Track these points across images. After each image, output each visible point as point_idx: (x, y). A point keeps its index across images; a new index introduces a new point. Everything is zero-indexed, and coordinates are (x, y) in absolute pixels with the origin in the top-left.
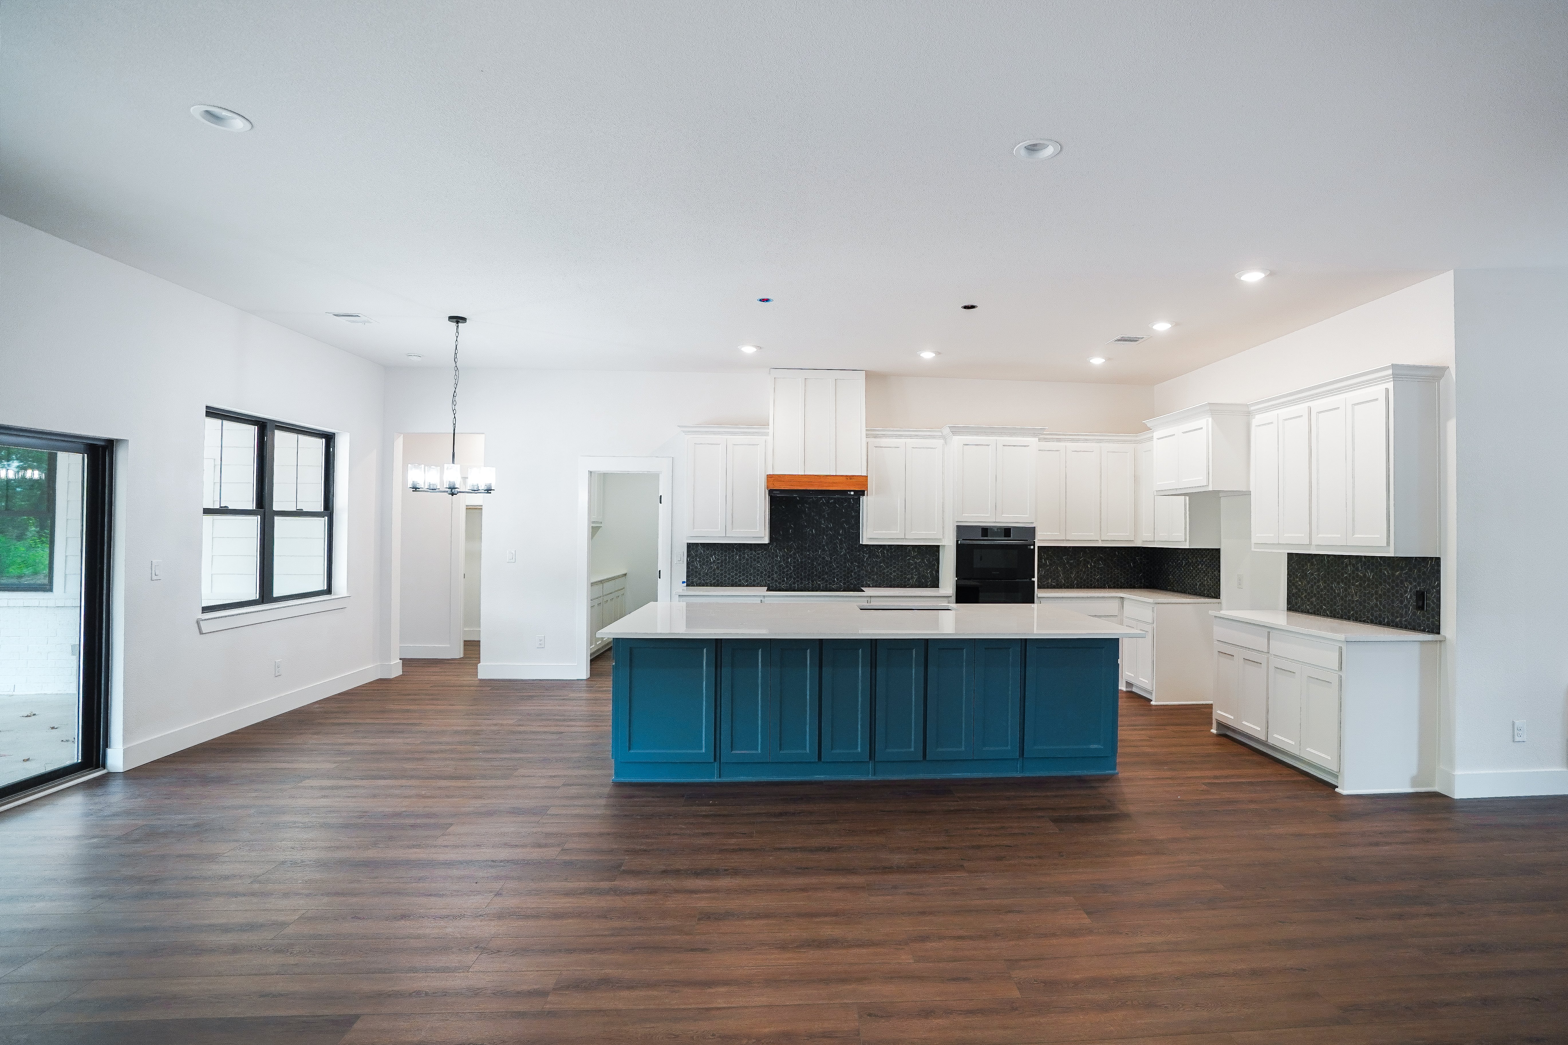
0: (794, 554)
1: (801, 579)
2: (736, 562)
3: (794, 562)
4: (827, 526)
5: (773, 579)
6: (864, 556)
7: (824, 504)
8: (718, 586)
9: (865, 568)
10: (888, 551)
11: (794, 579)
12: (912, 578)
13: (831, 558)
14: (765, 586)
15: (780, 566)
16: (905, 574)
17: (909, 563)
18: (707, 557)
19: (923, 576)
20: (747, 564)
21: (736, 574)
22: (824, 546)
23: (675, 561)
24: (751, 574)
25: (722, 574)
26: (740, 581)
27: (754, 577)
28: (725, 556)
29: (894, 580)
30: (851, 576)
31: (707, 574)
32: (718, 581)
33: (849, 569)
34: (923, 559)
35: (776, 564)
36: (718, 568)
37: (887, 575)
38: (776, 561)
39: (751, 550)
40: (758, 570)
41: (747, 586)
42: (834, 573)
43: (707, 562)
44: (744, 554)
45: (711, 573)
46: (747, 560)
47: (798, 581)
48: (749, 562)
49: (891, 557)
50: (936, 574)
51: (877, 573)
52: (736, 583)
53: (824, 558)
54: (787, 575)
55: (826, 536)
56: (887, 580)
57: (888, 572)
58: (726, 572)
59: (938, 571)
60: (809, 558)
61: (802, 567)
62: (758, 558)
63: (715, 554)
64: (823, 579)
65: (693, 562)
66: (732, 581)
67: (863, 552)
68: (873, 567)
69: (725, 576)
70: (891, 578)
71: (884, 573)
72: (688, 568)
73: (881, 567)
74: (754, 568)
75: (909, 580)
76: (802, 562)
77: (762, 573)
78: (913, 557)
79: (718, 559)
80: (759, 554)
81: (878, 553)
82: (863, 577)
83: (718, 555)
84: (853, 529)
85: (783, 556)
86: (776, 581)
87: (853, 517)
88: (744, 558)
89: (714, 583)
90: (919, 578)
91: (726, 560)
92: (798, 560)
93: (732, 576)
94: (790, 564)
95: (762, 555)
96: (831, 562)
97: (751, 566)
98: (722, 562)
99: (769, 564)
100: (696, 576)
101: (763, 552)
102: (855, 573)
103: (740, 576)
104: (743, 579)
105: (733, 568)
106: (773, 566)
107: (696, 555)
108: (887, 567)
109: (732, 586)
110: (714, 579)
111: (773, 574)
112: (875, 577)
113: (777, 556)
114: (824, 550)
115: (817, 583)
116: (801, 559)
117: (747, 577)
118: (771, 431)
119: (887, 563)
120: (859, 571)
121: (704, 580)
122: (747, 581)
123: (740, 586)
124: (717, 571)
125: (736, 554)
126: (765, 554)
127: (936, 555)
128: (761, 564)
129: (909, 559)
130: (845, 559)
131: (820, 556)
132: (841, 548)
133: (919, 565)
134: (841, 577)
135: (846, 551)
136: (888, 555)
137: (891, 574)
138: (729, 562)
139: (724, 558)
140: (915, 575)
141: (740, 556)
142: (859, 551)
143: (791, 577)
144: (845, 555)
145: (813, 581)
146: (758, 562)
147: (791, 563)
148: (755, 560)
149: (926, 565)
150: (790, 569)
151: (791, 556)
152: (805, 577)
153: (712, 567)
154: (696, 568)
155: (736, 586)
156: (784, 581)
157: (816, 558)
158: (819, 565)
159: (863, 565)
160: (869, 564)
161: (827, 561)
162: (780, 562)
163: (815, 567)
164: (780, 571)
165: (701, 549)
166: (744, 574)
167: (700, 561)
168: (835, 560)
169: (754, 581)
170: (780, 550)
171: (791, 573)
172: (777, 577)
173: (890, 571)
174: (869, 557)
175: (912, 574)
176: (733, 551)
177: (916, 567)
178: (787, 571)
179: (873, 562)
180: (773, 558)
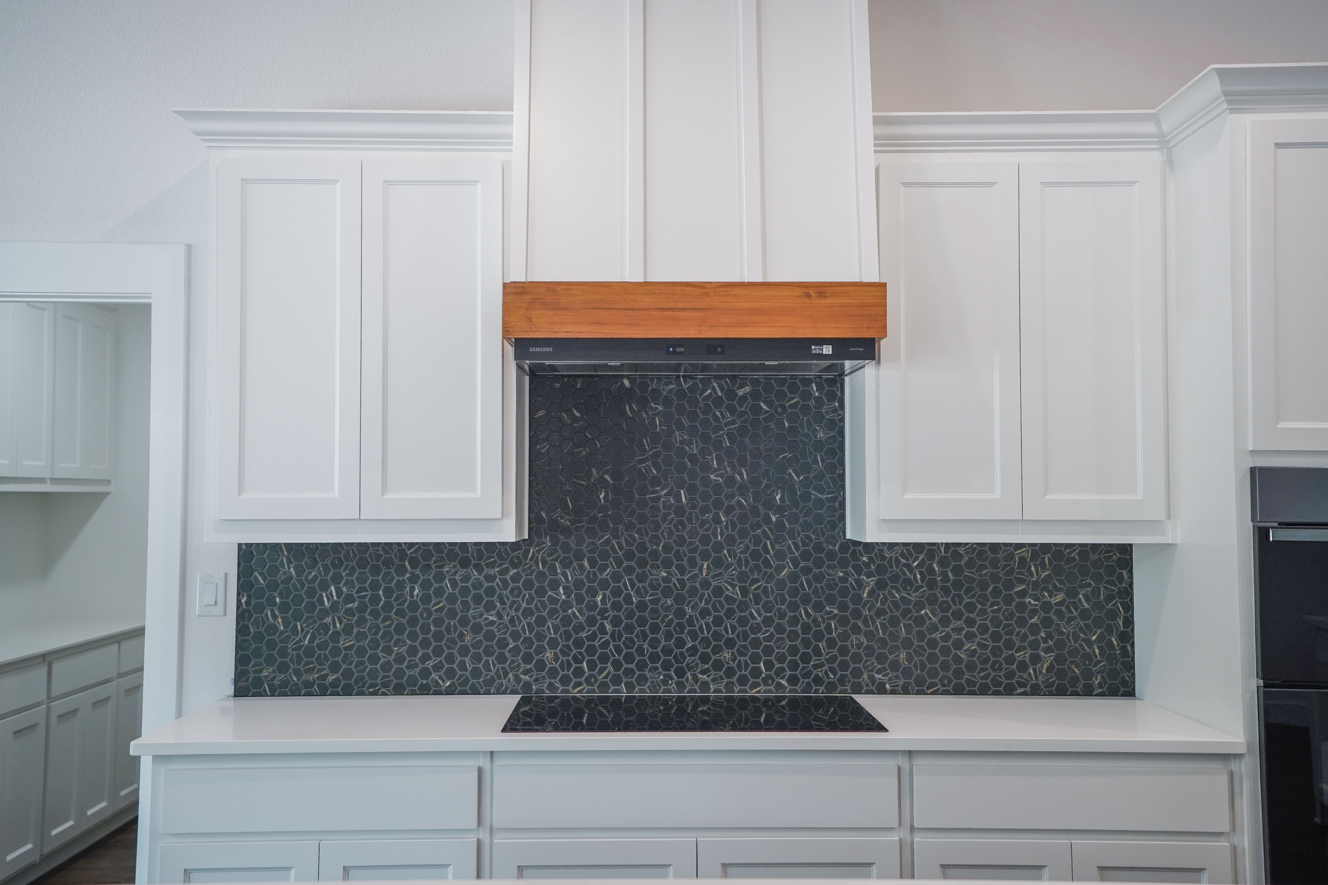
0: (617, 577)
1: (642, 666)
2: (413, 606)
3: (617, 606)
4: (730, 481)
5: (541, 665)
6: (860, 584)
7: (718, 402)
8: (348, 692)
9: (865, 622)
10: (943, 563)
11: (617, 665)
12: (1036, 659)
13: (744, 592)
14: (514, 692)
15: (566, 621)
16: (1009, 645)
17: (1022, 607)
18: (311, 593)
19: (1074, 652)
20: (452, 614)
21: (412, 651)
22: (718, 548)
23: (196, 607)
24: (464, 651)
25: (361, 652)
26: (425, 673)
27: (477, 658)
28: (375, 586)
29: (971, 667)
30: (817, 652)
31: (309, 652)
32: (347, 674)
33: (806, 628)
34: (1071, 593)
35: (553, 612)
36: (348, 630)
37: (945, 651)
38: (553, 600)
39: (465, 563)
40: (490, 636)
41: (450, 692)
42: (756, 643)
43: (311, 607)
44: (440, 577)
45: (322, 646)
46: (452, 599)
47: (629, 672)
48: (458, 606)
49: (957, 585)
50: (1124, 649)
51: (907, 643)
52: (412, 681)
53: (718, 591)
54: (591, 650)
55: (727, 514)
56: (945, 666)
57: (946, 638)
58: (375, 644)
59: (1127, 637)
60: (667, 593)
61: (642, 622)
62: (490, 592)
63: (336, 579)
64: (718, 665)
65: (260, 608)
66: (399, 674)
67: (858, 570)
68: (894, 622)
69: (374, 659)
70: (958, 659)
71: (933, 643)
72: (241, 630)
73: (920, 621)
74: (477, 629)
75: (1023, 666)
76: (642, 606)
77: (502, 644)
78: (1036, 585)
79: (349, 599)
80: (490, 578)
81: (911, 569)
82: (857, 658)
83: (349, 584)
84: (820, 490)
85: (579, 584)
86: (553, 673)
87: (818, 445)
88: (440, 592)
89: (335, 684)
90: (1059, 659)
91: (375, 599)
92: (628, 599)
93: (400, 659)
94: (604, 611)
95: (504, 581)
96: (743, 606)
97: (464, 621)
98: (362, 608)
99: (528, 613)
100: (270, 661)
101: (504, 572)
102: (831, 643)
103: (425, 658)
104: (437, 668)
105: (400, 629)
106: (541, 621)
107: (273, 586)
108: (945, 621)
109: (399, 691)
110: (335, 667)
111: (540, 650)
112: (903, 656)
113: (554, 586)
114: (718, 562)
115: (696, 679)
116: (638, 592)
117: (450, 659)
118: (518, 128)
119: (945, 607)
120: (844, 637)
121: (298, 673)
122: (450, 674)
123: (425, 690)
124: (344, 642)
125: (414, 579)
126: (515, 578)
127: (1121, 578)
128: (499, 615)
129: (1023, 594)
130: (794, 592)
131: (706, 584)
132: (780, 555)
133: (1060, 615)
134: (781, 659)
135: (796, 564)
136: (945, 578)
137: (959, 645)
138: (388, 607)
139: (369, 593)
140: (1048, 650)
141: (426, 585)
142: (843, 564)
143: (604, 659)
144: (793, 577)
145: (681, 673)
146: (490, 607)
147: (606, 610)
148: (478, 599)
149: (1085, 614)
150: (603, 630)
151: (604, 585)
152: (654, 658)
153: (326, 627)
154: (273, 629)
155: (413, 693)
156: (579, 672)
157: (693, 591)
158: (704, 613)
159: (857, 614)
160: (880, 613)
161: (730, 600)
162: (566, 605)
163: (690, 622)
164: (568, 636)
165: (289, 562)
166: (438, 651)
167: (284, 608)
168: (757, 600)
169: (476, 673)
170: (566, 564)
171: (605, 645)
172: (556, 659)
173: (954, 636)
174: (881, 585)
175: (1034, 645)
176: (401, 570)
177: (1047, 622)
178: (592, 637)
179: (895, 604)
180: (541, 592)
